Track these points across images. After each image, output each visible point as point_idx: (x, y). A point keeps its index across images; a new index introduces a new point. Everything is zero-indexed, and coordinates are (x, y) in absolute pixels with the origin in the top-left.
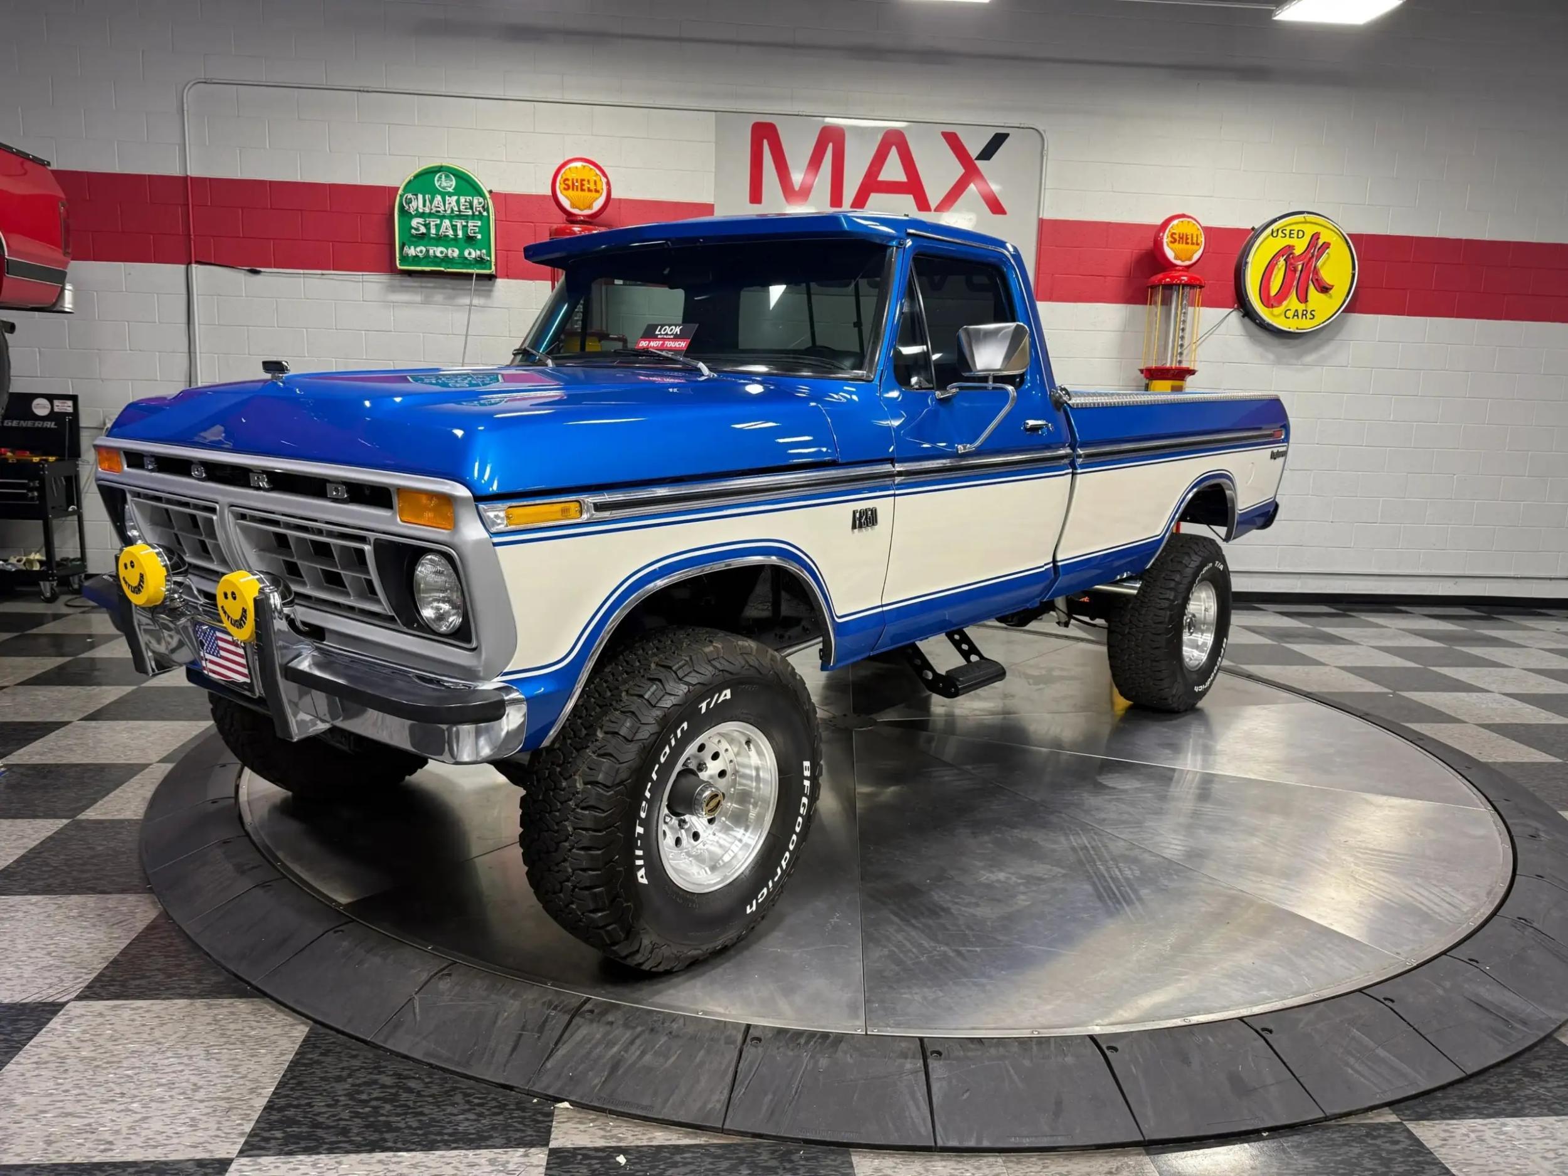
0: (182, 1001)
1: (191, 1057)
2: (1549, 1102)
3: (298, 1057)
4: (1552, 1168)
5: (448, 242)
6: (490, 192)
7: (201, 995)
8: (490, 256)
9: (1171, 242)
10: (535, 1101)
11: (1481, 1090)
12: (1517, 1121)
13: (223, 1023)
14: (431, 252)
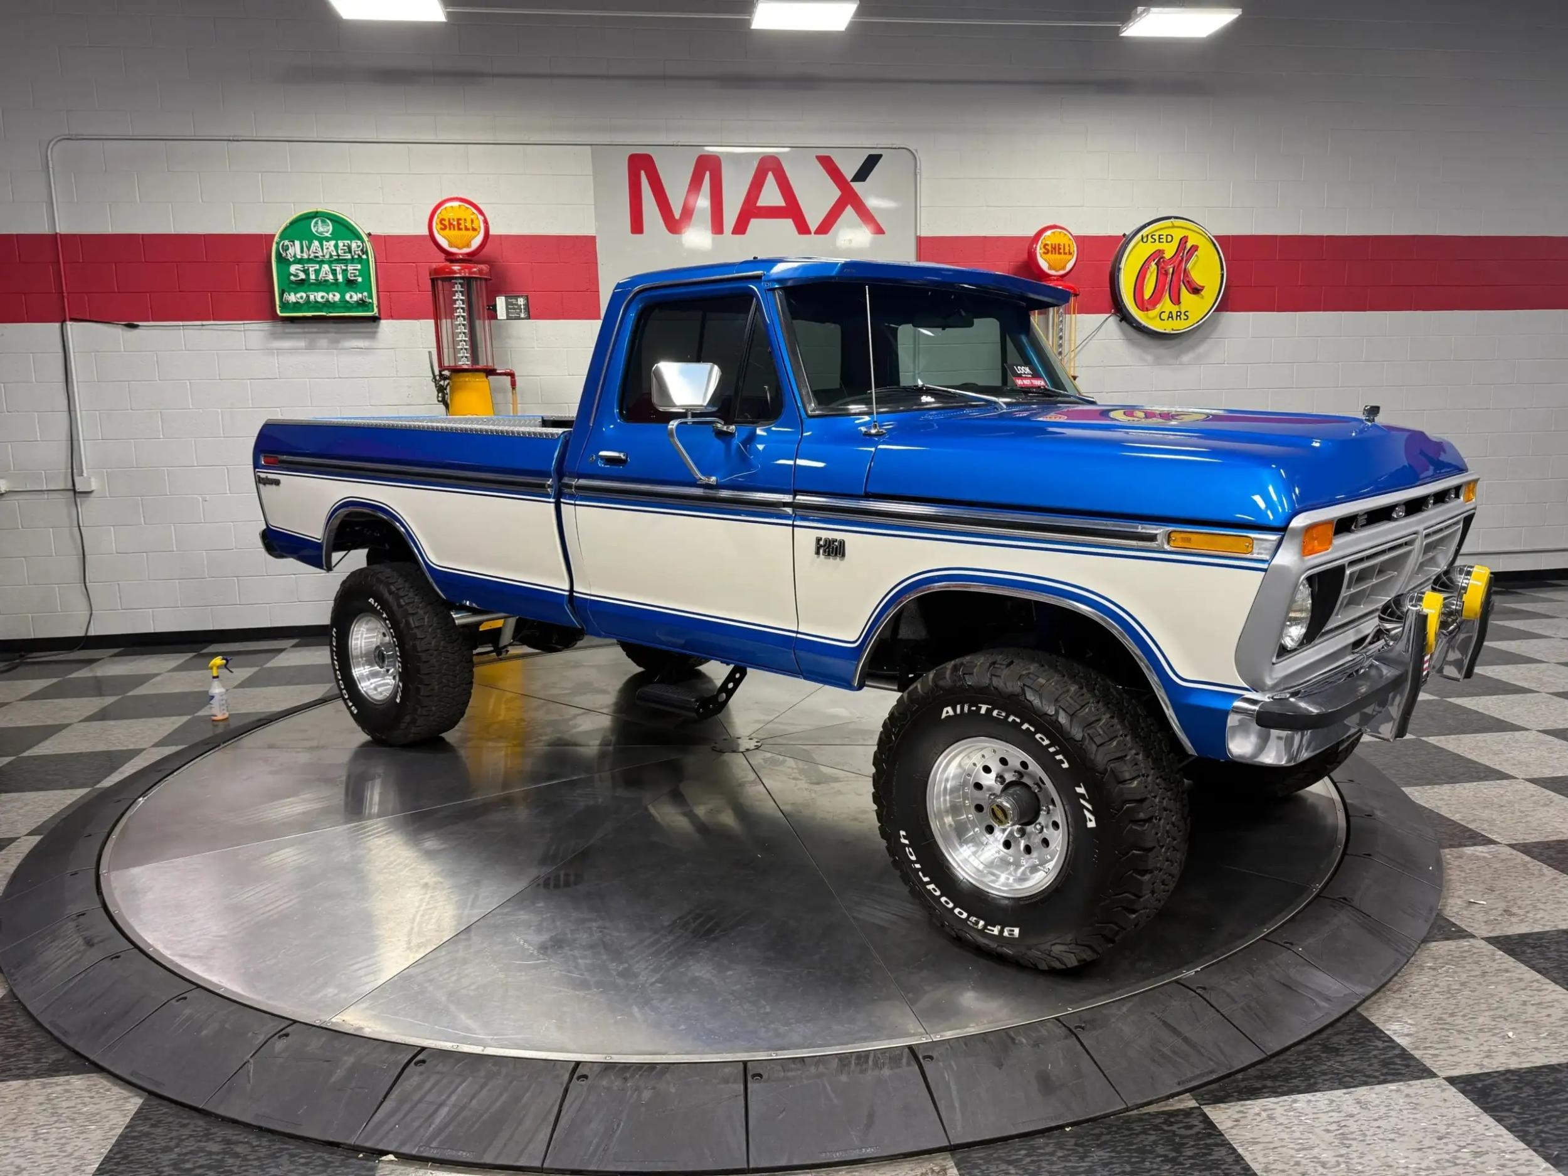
0: (15, 1082)
1: (18, 1139)
2: (1340, 1076)
3: (128, 1130)
4: (1332, 1140)
5: (328, 286)
6: (369, 235)
7: (37, 1075)
8: (372, 298)
9: (1044, 253)
10: (361, 1155)
11: (1279, 1069)
12: (1308, 1096)
13: (55, 1102)
14: (312, 298)
